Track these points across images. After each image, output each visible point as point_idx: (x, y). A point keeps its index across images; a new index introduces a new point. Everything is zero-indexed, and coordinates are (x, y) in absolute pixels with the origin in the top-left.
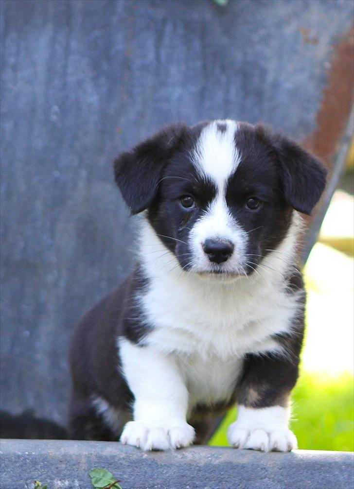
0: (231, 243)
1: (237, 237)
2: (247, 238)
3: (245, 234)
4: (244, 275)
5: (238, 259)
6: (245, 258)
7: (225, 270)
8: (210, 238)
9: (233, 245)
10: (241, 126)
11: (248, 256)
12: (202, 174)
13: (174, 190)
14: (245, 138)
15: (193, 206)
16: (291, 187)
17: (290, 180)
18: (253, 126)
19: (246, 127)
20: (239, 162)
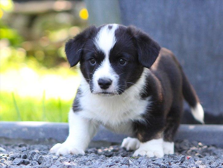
0: (110, 80)
1: (114, 77)
2: (119, 78)
3: (117, 75)
4: (117, 94)
5: (114, 87)
6: (117, 87)
7: (108, 92)
8: (101, 78)
9: (111, 81)
10: (119, 27)
11: (119, 86)
12: (98, 48)
13: (88, 55)
14: (120, 32)
15: (95, 63)
16: (141, 56)
17: (141, 52)
18: (126, 27)
19: (122, 27)
20: (115, 42)
